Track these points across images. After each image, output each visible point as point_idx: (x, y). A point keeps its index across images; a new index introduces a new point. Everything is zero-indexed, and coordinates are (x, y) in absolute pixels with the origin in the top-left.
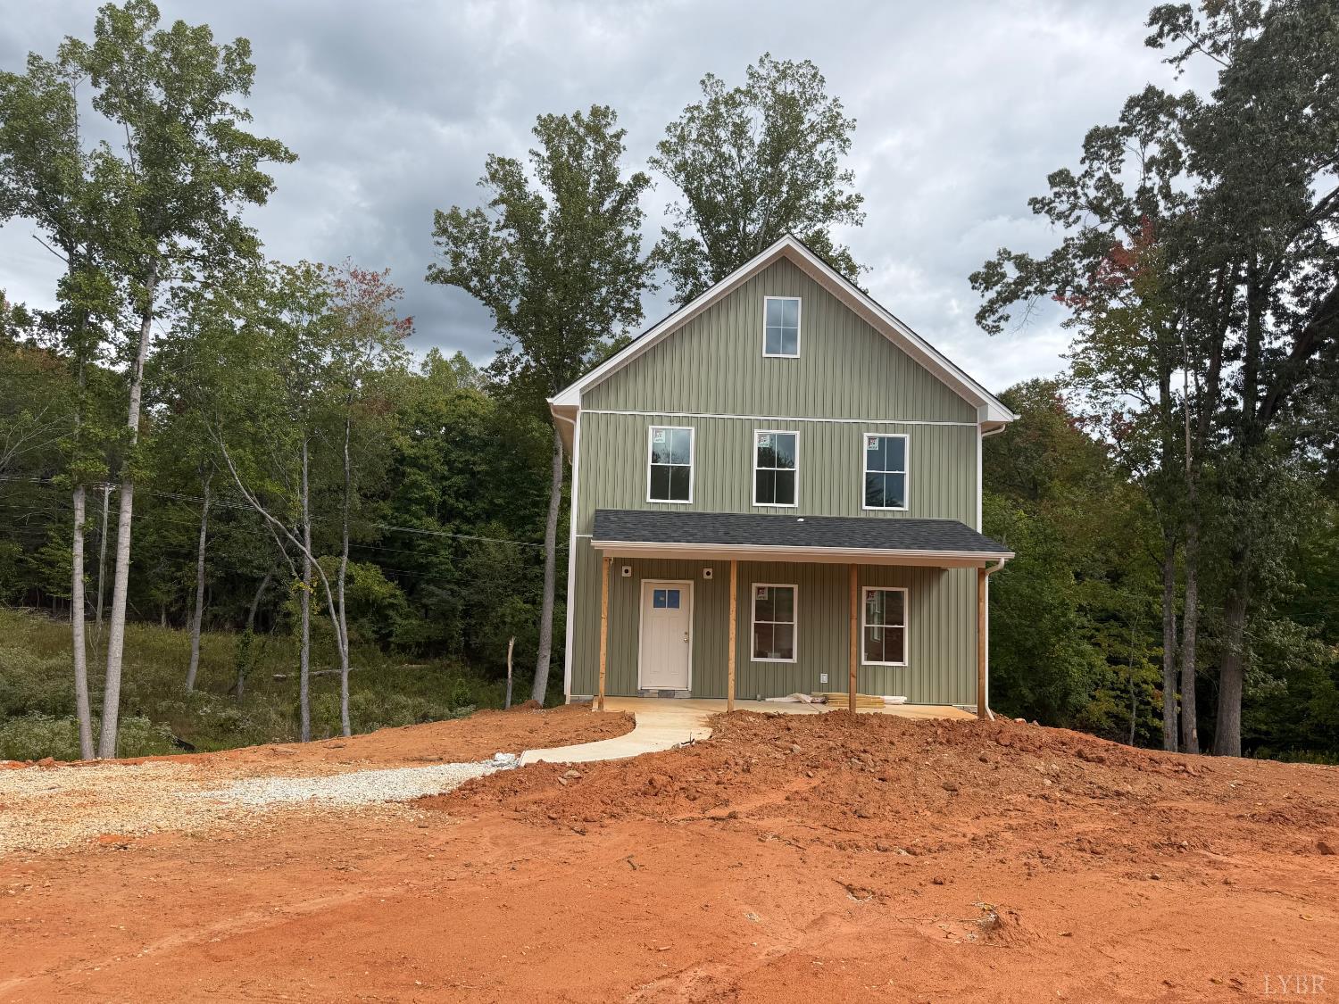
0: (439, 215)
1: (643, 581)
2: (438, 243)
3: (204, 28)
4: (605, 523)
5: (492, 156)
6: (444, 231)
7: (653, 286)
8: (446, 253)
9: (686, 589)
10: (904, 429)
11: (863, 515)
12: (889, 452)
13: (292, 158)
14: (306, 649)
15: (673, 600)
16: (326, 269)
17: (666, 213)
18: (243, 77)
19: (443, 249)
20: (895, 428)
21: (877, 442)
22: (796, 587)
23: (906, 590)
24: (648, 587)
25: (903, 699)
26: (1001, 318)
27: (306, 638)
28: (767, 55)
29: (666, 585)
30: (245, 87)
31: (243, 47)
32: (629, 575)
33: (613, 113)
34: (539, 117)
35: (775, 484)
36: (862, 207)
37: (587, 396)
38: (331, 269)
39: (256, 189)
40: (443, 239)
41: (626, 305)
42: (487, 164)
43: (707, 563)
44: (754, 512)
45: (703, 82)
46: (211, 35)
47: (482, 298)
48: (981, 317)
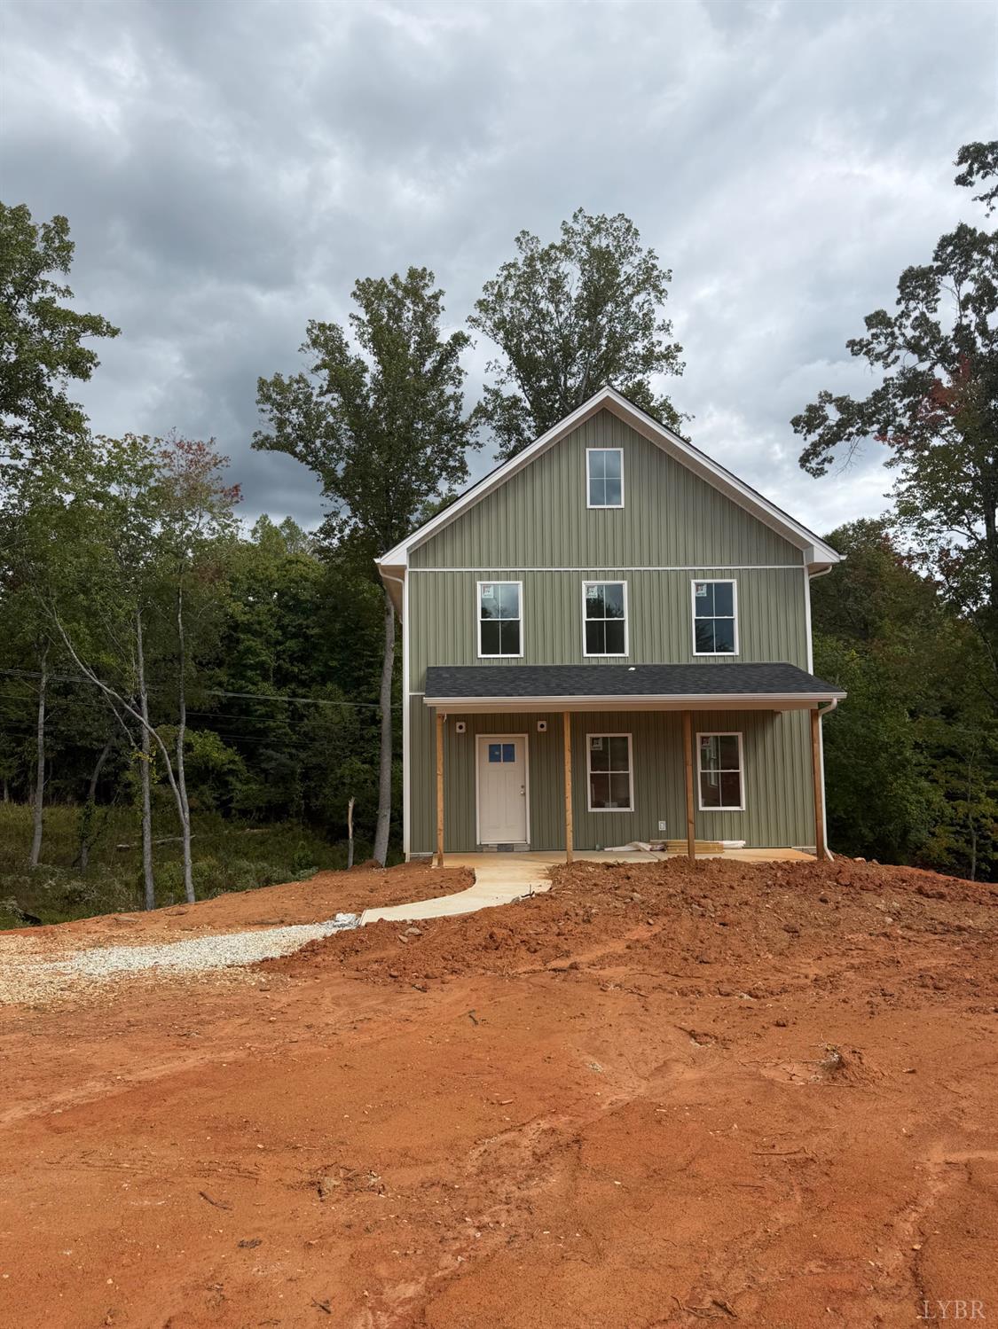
0: (262, 383)
1: (477, 736)
2: (263, 411)
3: (21, 208)
4: (436, 680)
5: (312, 322)
6: (268, 398)
7: (477, 443)
8: (271, 420)
9: (521, 743)
10: (731, 574)
11: (693, 662)
12: (717, 598)
13: (114, 333)
14: (148, 818)
15: (508, 754)
16: (152, 441)
17: (486, 370)
18: (62, 254)
19: (268, 416)
20: (722, 574)
21: (705, 588)
22: (630, 736)
23: (740, 735)
24: (483, 742)
25: (742, 843)
26: (824, 460)
27: (147, 807)
28: (580, 211)
29: (501, 739)
30: (65, 264)
31: (61, 225)
32: (463, 731)
33: (431, 274)
34: (357, 282)
35: (605, 635)
36: (681, 357)
37: (414, 554)
38: (157, 440)
39: (80, 365)
40: (268, 407)
41: (452, 463)
42: (308, 330)
43: (540, 716)
44: (586, 663)
45: (518, 239)
46: (30, 215)
47: (308, 463)
48: (804, 460)
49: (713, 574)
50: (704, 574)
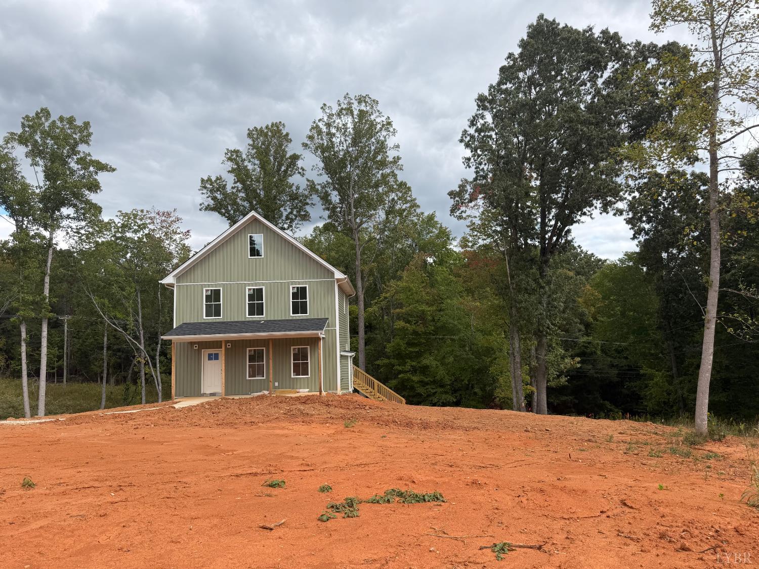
0: (203, 180)
1: (203, 350)
2: (203, 193)
3: (72, 117)
4: (187, 328)
5: (228, 149)
6: (205, 187)
7: (312, 204)
8: (208, 197)
9: (222, 353)
10: (306, 283)
11: (291, 318)
12: (300, 293)
13: (114, 170)
15: (216, 357)
16: (145, 211)
17: (312, 170)
18: (85, 140)
19: (206, 196)
20: (303, 283)
21: (296, 289)
22: (264, 348)
23: (309, 347)
24: (205, 353)
25: (307, 390)
29: (213, 351)
30: (87, 143)
31: (87, 125)
32: (197, 348)
33: (283, 124)
34: (249, 129)
35: (257, 309)
37: (179, 278)
38: (147, 212)
40: (205, 191)
41: (302, 213)
42: (226, 154)
44: (247, 320)
45: (322, 108)
46: (75, 120)
47: (226, 217)
49: (299, 283)
50: (295, 283)
